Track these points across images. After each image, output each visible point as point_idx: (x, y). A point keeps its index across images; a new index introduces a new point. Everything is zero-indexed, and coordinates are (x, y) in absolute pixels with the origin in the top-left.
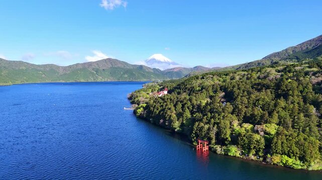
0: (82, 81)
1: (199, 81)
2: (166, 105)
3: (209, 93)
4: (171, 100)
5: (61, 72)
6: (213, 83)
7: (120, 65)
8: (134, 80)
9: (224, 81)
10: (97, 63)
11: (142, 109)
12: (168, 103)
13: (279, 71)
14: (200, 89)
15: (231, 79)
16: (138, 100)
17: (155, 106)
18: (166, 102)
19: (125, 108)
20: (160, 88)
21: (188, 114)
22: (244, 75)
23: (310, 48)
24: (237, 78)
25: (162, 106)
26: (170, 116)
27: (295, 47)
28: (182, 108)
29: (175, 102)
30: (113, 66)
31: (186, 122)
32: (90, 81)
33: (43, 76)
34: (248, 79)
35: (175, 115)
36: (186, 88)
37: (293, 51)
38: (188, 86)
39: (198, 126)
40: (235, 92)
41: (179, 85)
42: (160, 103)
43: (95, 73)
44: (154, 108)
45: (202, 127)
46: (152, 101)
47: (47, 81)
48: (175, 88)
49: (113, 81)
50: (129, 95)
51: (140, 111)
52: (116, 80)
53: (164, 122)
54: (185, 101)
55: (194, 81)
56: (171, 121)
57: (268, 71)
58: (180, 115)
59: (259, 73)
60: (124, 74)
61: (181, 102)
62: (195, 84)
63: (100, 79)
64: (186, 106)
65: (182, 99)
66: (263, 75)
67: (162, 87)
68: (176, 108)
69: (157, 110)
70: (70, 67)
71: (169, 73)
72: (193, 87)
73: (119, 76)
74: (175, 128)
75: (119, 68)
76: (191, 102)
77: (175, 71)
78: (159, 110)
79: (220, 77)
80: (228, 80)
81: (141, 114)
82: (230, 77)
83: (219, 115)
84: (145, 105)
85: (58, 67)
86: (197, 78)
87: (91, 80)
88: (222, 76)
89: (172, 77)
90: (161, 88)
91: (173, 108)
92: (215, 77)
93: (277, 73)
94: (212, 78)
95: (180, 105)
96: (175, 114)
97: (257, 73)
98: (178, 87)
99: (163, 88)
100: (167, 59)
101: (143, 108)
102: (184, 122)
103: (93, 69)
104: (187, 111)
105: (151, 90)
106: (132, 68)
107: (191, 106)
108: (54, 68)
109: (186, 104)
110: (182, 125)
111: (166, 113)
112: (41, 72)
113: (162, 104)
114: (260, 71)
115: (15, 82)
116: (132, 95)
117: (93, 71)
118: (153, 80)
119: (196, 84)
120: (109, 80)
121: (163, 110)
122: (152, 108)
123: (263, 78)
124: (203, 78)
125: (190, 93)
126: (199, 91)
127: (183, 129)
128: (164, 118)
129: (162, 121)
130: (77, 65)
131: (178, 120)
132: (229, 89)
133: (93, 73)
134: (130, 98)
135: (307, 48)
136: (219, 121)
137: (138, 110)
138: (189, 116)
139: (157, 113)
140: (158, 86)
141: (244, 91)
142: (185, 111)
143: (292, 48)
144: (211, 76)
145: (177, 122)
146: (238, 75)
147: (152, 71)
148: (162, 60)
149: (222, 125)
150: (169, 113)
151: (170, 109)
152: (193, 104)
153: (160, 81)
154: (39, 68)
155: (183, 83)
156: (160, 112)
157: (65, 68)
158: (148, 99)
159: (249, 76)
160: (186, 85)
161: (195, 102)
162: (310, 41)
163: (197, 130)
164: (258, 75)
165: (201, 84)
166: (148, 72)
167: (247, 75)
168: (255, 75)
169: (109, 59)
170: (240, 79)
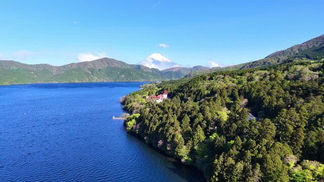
0: (77, 81)
1: (207, 83)
2: (167, 118)
3: (225, 100)
4: (173, 110)
5: (55, 72)
6: (225, 85)
7: (116, 65)
8: (131, 81)
9: (239, 83)
10: (93, 62)
11: (134, 121)
12: (170, 115)
13: (314, 70)
14: (209, 92)
15: (248, 80)
16: (131, 106)
17: (151, 118)
18: (166, 113)
19: (114, 118)
20: (158, 89)
21: (200, 135)
22: (265, 74)
23: (317, 46)
24: (257, 78)
25: (161, 119)
26: (174, 136)
27: (301, 46)
28: (190, 123)
29: (179, 113)
30: (109, 65)
31: (199, 147)
32: (84, 81)
33: (35, 76)
34: (271, 79)
35: (180, 136)
36: (191, 92)
37: (299, 49)
38: (193, 89)
39: (224, 162)
40: (264, 99)
41: (181, 87)
42: (159, 114)
43: (91, 73)
44: (150, 121)
45: (232, 166)
46: (148, 109)
47: (39, 82)
48: (177, 91)
49: (109, 81)
50: (121, 99)
51: (131, 124)
52: (113, 81)
53: (165, 145)
54: (194, 113)
55: (200, 83)
56: (175, 145)
57: (299, 70)
58: (188, 136)
59: (286, 72)
60: (121, 74)
61: (189, 113)
62: (201, 87)
63: (96, 80)
64: (197, 120)
65: (189, 110)
66: (292, 75)
67: (161, 89)
68: (181, 123)
69: (155, 124)
70: (64, 67)
71: (168, 73)
72: (200, 91)
73: (116, 76)
74: (182, 157)
75: (115, 67)
76: (203, 115)
77: (174, 70)
78: (158, 124)
79: (234, 78)
80: (245, 82)
81: (132, 128)
82: (246, 77)
83: (258, 143)
84: (138, 115)
85: (51, 67)
86: (204, 79)
87: (86, 80)
88: (235, 75)
89: (171, 77)
90: (160, 91)
91: (177, 123)
92: (227, 78)
93: (312, 72)
94: (223, 78)
95: (187, 119)
96: (181, 133)
97: (283, 72)
98: (181, 89)
99: (163, 90)
100: (166, 59)
101: (136, 119)
102: (196, 147)
103: (89, 69)
104: (200, 129)
105: (147, 93)
106: (129, 68)
107: (205, 122)
108: (47, 69)
109: (195, 117)
110: (192, 152)
111: (167, 131)
112: (33, 73)
113: (161, 116)
114: (287, 69)
115: (3, 83)
116: (126, 99)
117: (88, 71)
118: (152, 80)
119: (203, 86)
120: (105, 81)
121: (163, 125)
122: (147, 121)
123: (293, 79)
124: (211, 79)
125: (196, 97)
126: (208, 95)
127: (194, 160)
128: (165, 139)
129: (161, 142)
130: (72, 64)
131: (185, 145)
132: (254, 95)
133: (88, 74)
134: (123, 103)
135: (314, 46)
136: (260, 156)
137: (128, 123)
138: (203, 137)
139: (155, 129)
140: (156, 88)
141: (278, 98)
142: (196, 131)
143: (297, 46)
144: (222, 76)
145: (185, 147)
146: (257, 75)
147: (151, 71)
148: (161, 60)
149: (270, 165)
150: (171, 130)
151: (172, 124)
152: (207, 118)
153: (159, 82)
154: (31, 68)
155: (186, 85)
156: (158, 128)
157: (59, 68)
158: (144, 106)
159: (273, 76)
160: (191, 88)
161: (209, 115)
162: (317, 38)
163: (222, 170)
164: (285, 75)
165: (210, 86)
166: (146, 73)
167: (270, 75)
168: (281, 76)
169: (106, 59)
170: (261, 80)
